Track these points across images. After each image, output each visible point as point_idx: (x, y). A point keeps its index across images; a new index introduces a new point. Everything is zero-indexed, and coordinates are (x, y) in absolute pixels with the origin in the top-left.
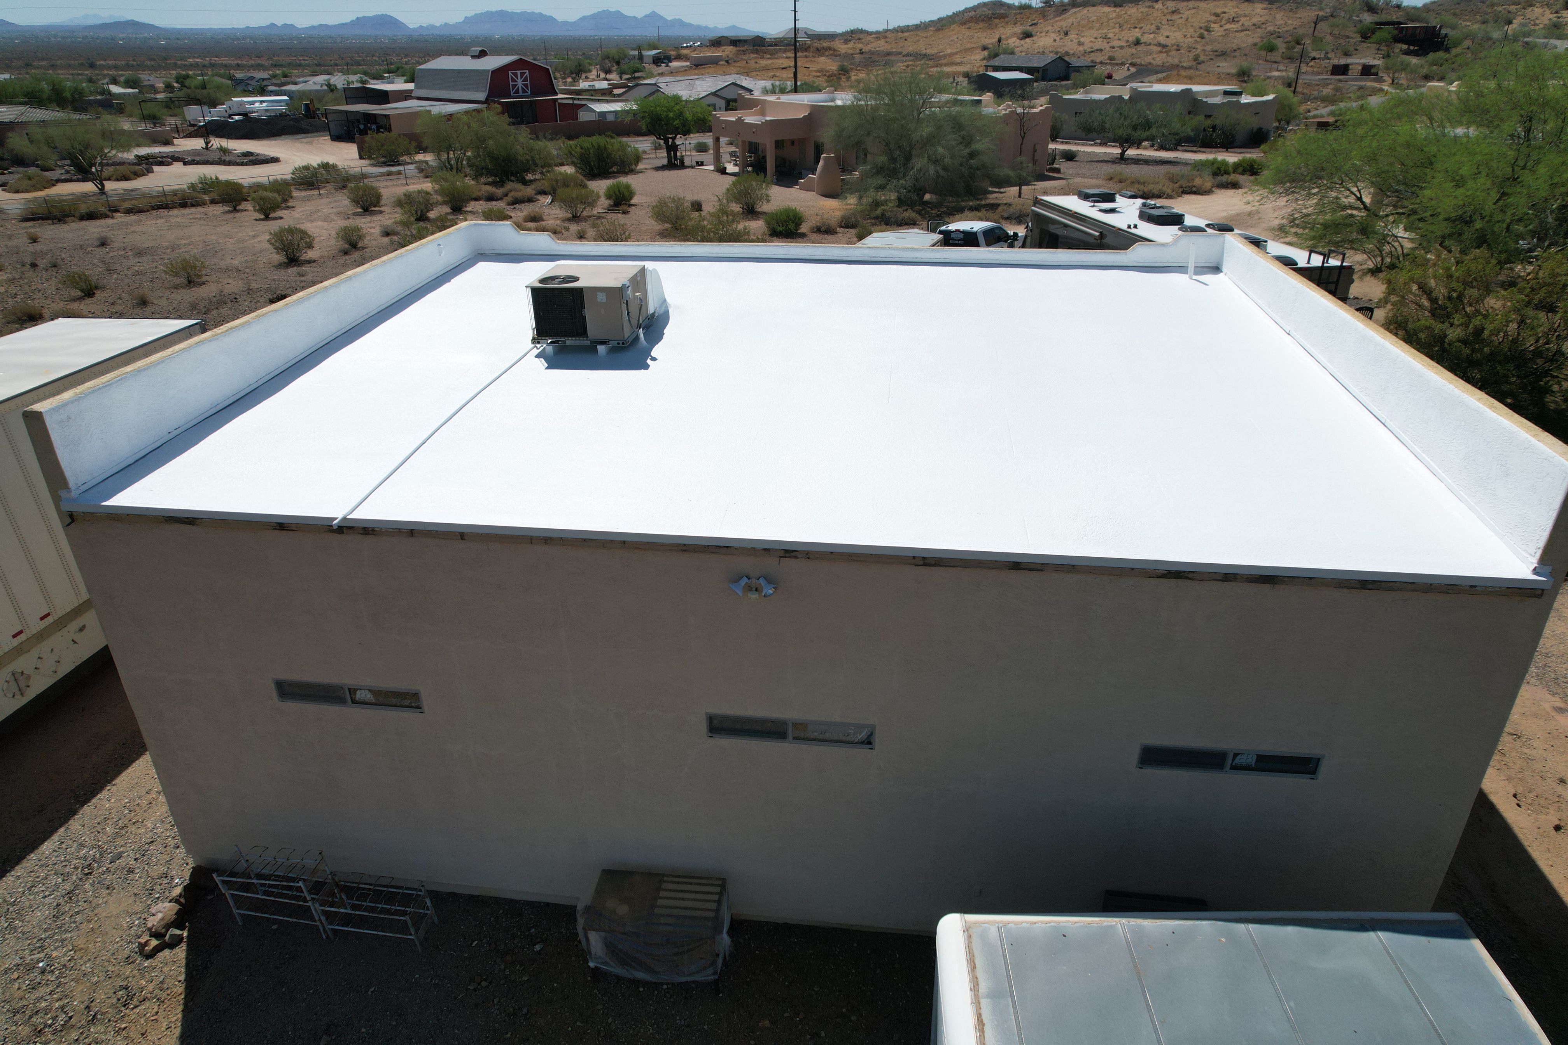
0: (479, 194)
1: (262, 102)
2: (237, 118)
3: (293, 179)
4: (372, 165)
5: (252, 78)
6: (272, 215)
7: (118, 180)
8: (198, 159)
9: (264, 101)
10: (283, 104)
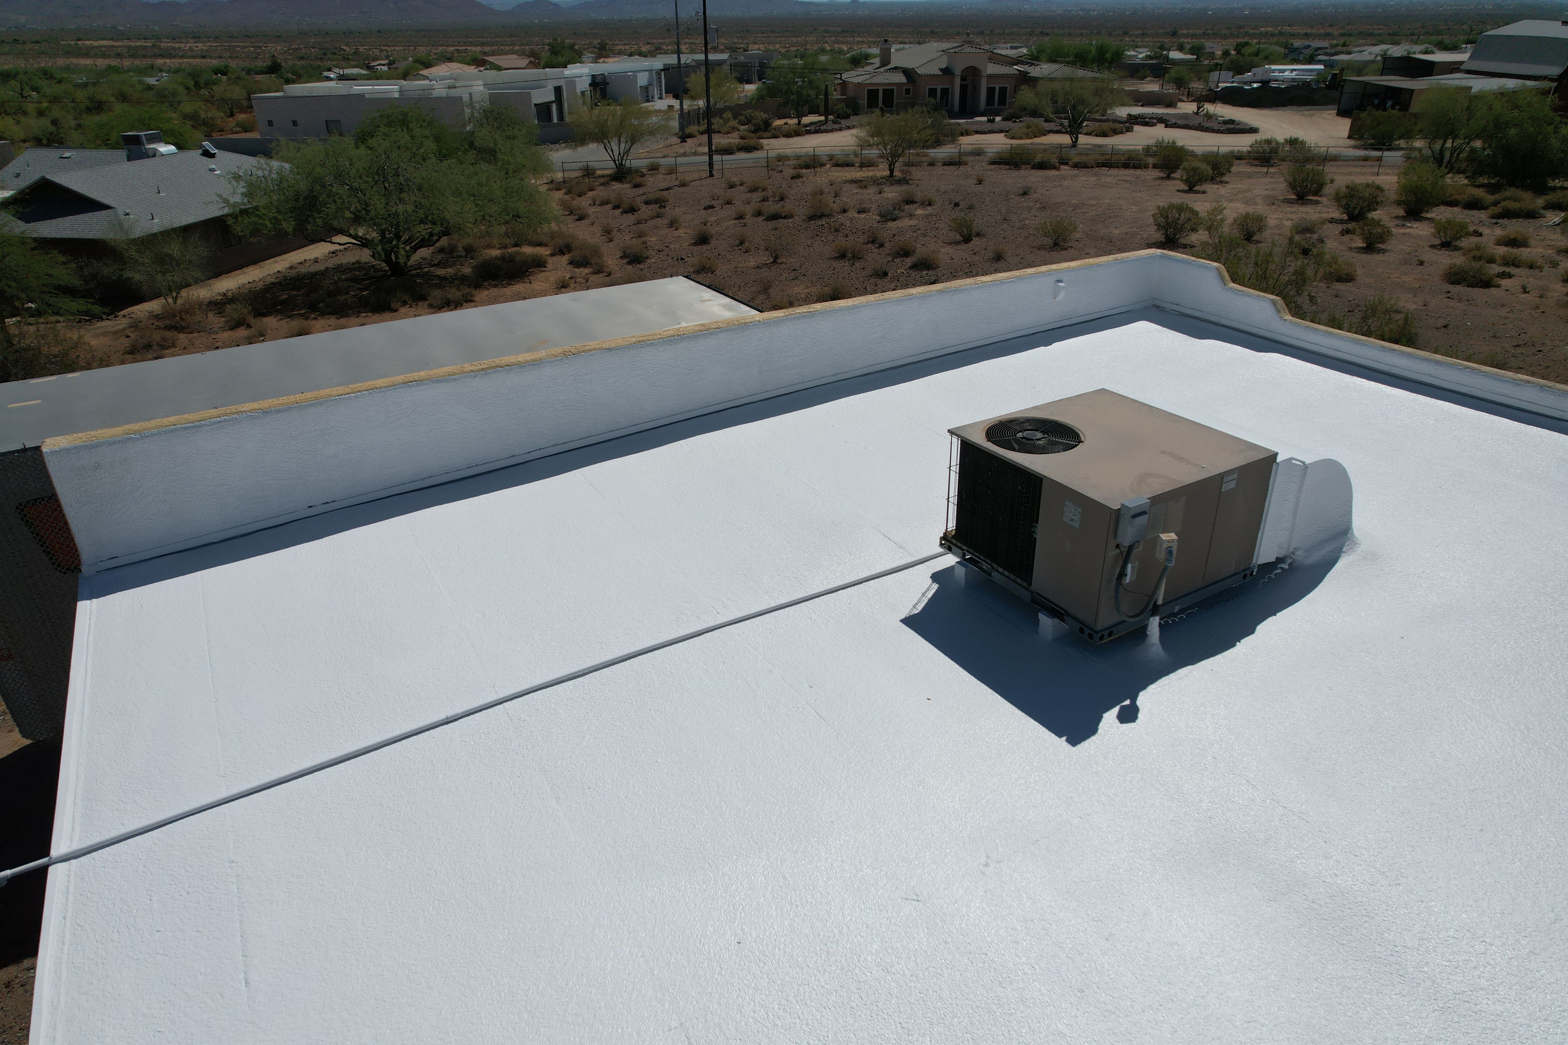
0: (1458, 197)
1: (1292, 70)
2: (1255, 85)
3: (1249, 152)
4: (1355, 147)
5: (1309, 46)
6: (1197, 188)
7: (1097, 136)
8: (1179, 122)
9: (1295, 70)
10: (1313, 73)
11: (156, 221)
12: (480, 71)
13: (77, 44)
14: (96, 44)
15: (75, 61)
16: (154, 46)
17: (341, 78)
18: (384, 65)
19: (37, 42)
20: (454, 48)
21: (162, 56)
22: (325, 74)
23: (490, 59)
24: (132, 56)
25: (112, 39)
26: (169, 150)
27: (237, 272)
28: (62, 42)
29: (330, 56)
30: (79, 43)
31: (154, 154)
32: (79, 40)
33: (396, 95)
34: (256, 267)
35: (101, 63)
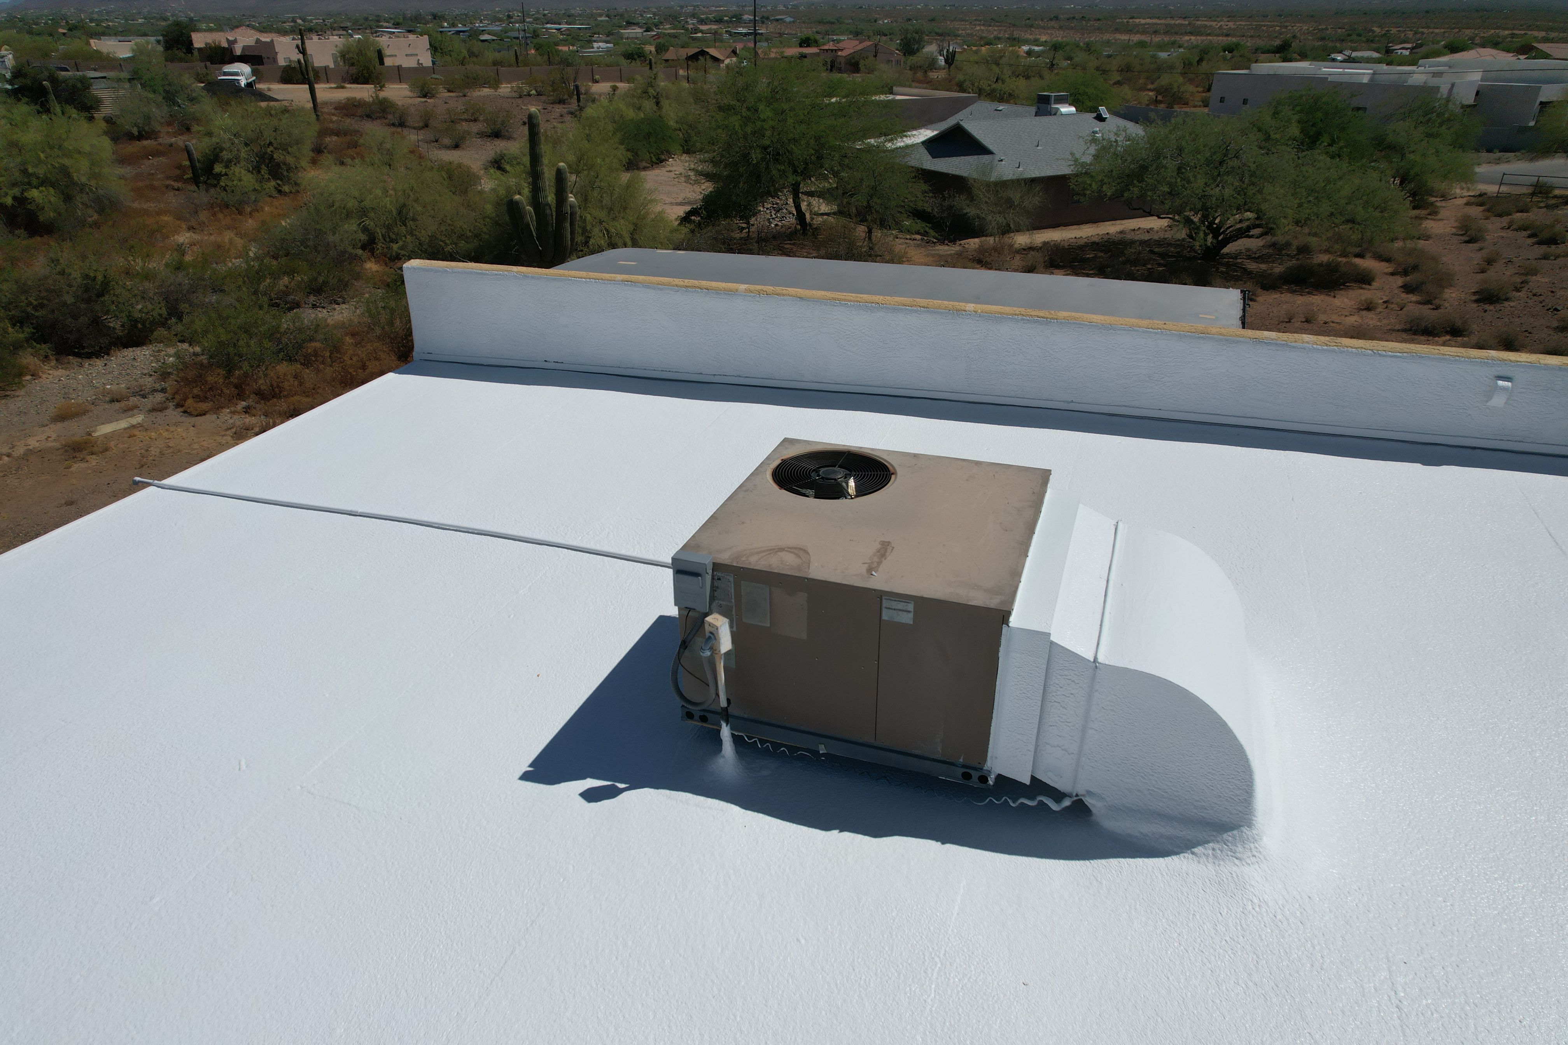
11: (1021, 169)
12: (1519, 59)
13: (1128, 22)
14: (1143, 21)
15: (1118, 36)
16: (1189, 24)
17: (1350, 60)
18: (1407, 49)
19: (1099, 20)
20: (1510, 32)
21: (1191, 33)
22: (1333, 56)
23: (1540, 46)
24: (1166, 33)
25: (1158, 18)
26: (1069, 111)
27: (1075, 227)
28: (1118, 20)
29: (1354, 37)
30: (1131, 21)
31: (1056, 112)
32: (1132, 18)
33: (1365, 80)
34: (1094, 225)
35: (1136, 38)
